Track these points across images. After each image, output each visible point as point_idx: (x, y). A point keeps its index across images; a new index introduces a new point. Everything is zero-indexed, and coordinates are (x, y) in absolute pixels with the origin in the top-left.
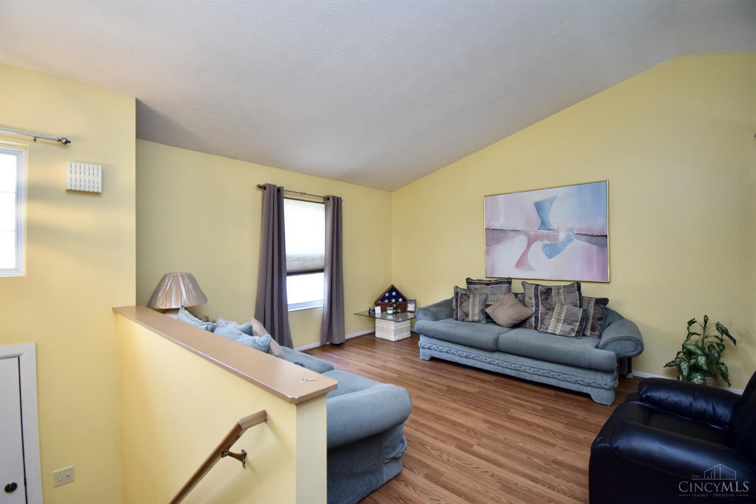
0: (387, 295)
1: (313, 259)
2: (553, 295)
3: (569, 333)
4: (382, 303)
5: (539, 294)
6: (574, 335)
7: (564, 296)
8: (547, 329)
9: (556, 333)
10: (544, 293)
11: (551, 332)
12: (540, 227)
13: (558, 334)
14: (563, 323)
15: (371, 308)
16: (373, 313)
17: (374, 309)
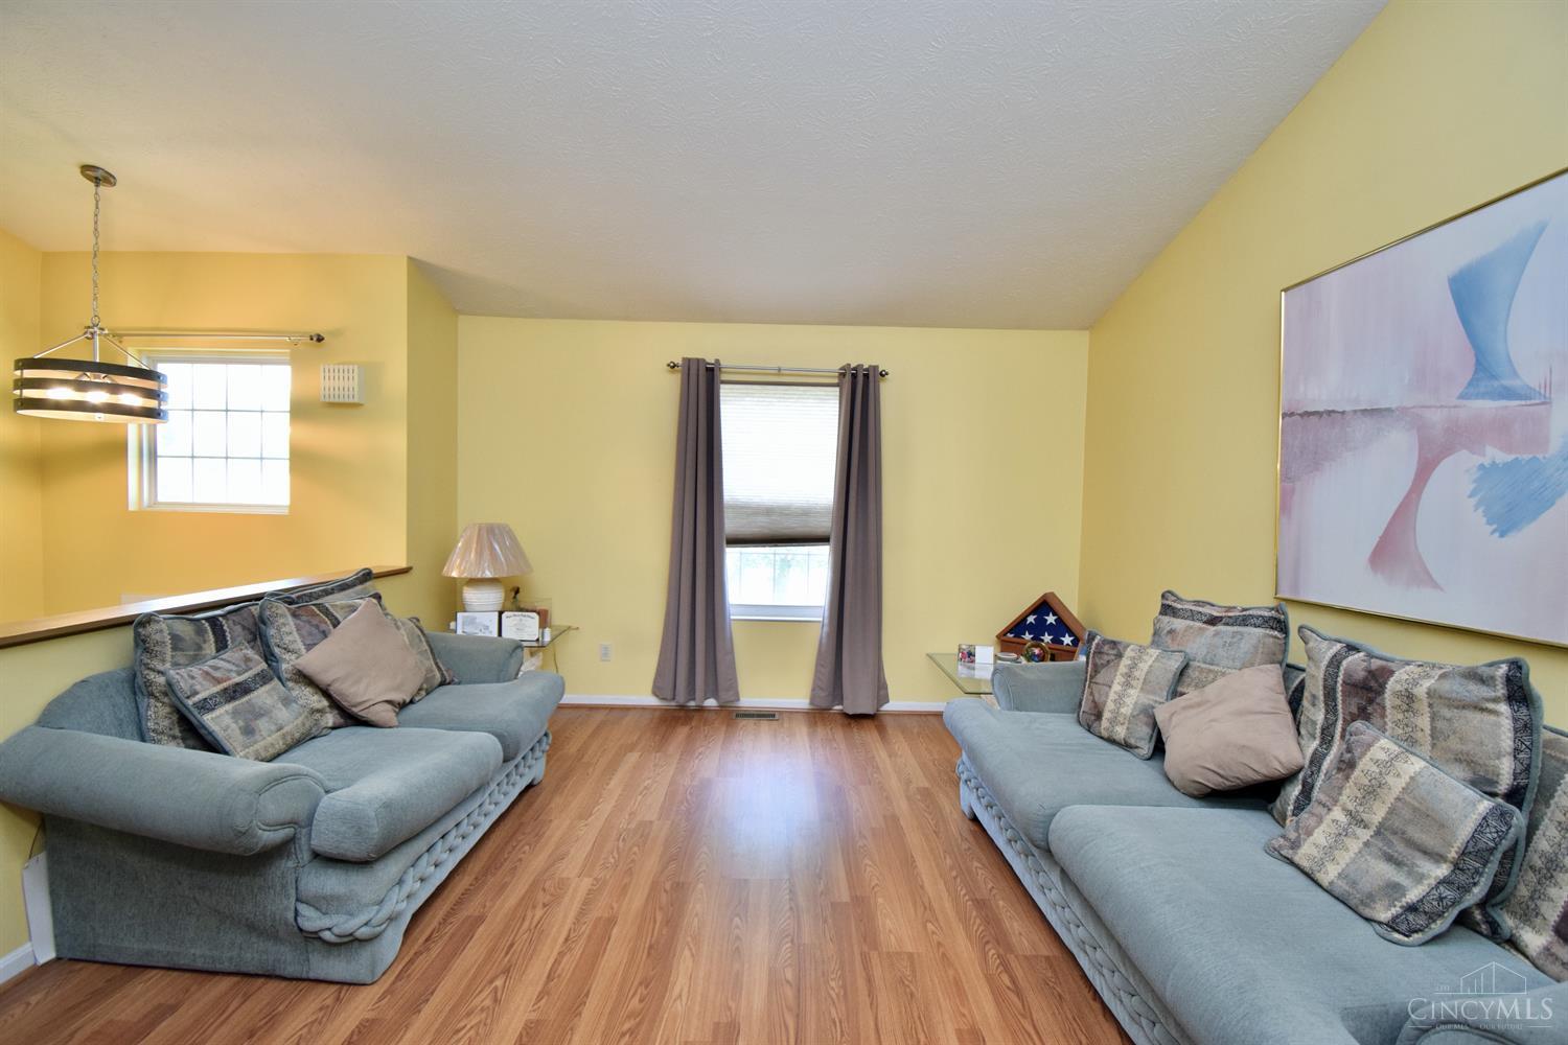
0: (1031, 619)
1: (806, 512)
2: (1388, 704)
3: (1370, 898)
4: (1016, 640)
5: (1339, 688)
6: (1385, 915)
7: (1433, 719)
8: (1295, 845)
9: (1320, 877)
10: (1354, 685)
11: (1305, 864)
12: (1470, 384)
13: (1325, 883)
14: (1367, 844)
15: (964, 647)
16: (967, 659)
17: (972, 651)
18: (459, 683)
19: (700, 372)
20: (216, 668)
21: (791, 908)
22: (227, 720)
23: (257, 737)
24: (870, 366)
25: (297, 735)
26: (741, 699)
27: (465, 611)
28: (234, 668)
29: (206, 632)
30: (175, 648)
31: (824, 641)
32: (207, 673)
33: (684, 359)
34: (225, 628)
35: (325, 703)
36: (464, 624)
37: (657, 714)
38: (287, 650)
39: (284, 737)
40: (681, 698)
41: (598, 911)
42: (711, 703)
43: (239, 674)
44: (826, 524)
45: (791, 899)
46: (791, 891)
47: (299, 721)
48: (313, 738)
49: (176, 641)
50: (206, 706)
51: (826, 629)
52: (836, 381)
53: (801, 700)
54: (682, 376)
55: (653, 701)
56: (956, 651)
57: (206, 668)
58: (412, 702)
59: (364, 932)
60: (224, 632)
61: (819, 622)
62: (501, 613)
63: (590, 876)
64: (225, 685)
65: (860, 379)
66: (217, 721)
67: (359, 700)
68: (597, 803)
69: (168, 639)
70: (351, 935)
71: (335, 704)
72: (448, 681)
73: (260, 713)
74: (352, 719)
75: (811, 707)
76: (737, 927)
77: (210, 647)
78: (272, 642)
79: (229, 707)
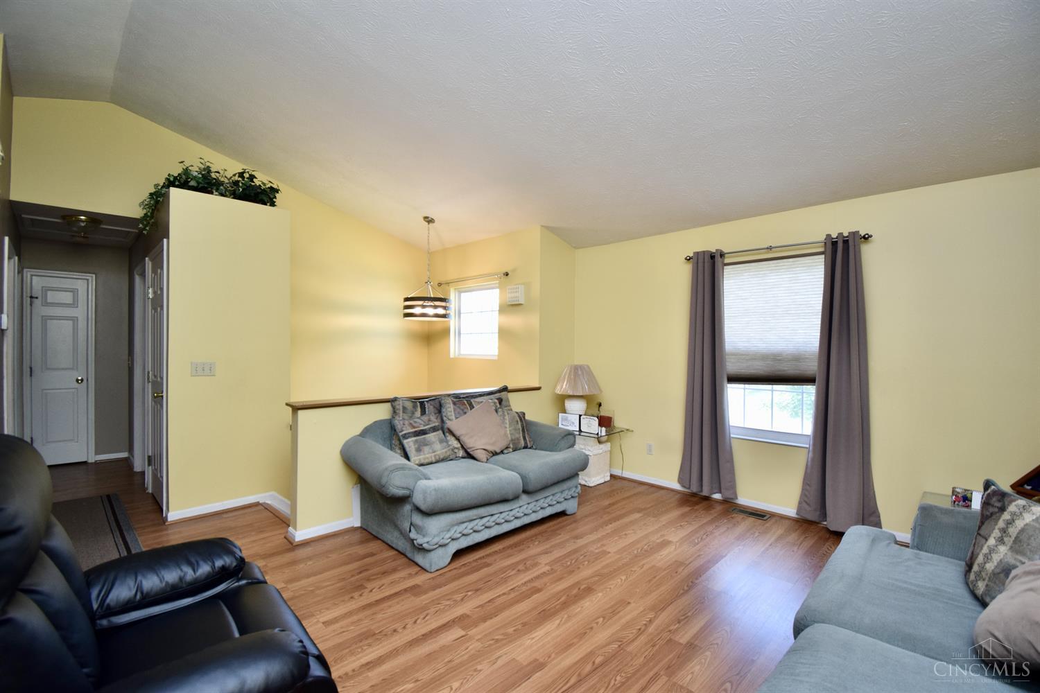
1: (797, 358)
15: (958, 490)
16: (961, 503)
17: (969, 495)
18: (536, 449)
19: (706, 261)
20: (415, 422)
21: (640, 629)
22: (412, 444)
23: (422, 453)
24: (849, 233)
25: (442, 457)
26: (739, 498)
27: (566, 413)
28: (423, 423)
29: (417, 406)
30: (404, 412)
31: (809, 464)
32: (411, 424)
33: (694, 253)
34: (426, 406)
35: (459, 445)
36: (562, 420)
37: (678, 496)
38: (449, 419)
39: (435, 456)
40: (694, 489)
41: (537, 584)
42: (717, 496)
43: (424, 426)
44: (812, 366)
45: (645, 625)
46: (650, 620)
47: (444, 451)
48: (451, 460)
49: (404, 408)
50: (406, 436)
51: (811, 454)
52: (822, 250)
53: (791, 511)
54: (693, 266)
55: (677, 486)
56: (950, 493)
57: (411, 422)
58: (502, 452)
59: (425, 546)
60: (425, 408)
61: (807, 448)
62: (580, 416)
63: (551, 566)
64: (416, 429)
65: (840, 245)
66: (409, 443)
67: (471, 446)
68: (590, 534)
69: (401, 408)
70: (421, 545)
71: (462, 446)
72: (529, 446)
73: (426, 444)
74: (470, 456)
75: (796, 516)
76: (597, 623)
77: (418, 413)
78: (444, 414)
79: (414, 439)
